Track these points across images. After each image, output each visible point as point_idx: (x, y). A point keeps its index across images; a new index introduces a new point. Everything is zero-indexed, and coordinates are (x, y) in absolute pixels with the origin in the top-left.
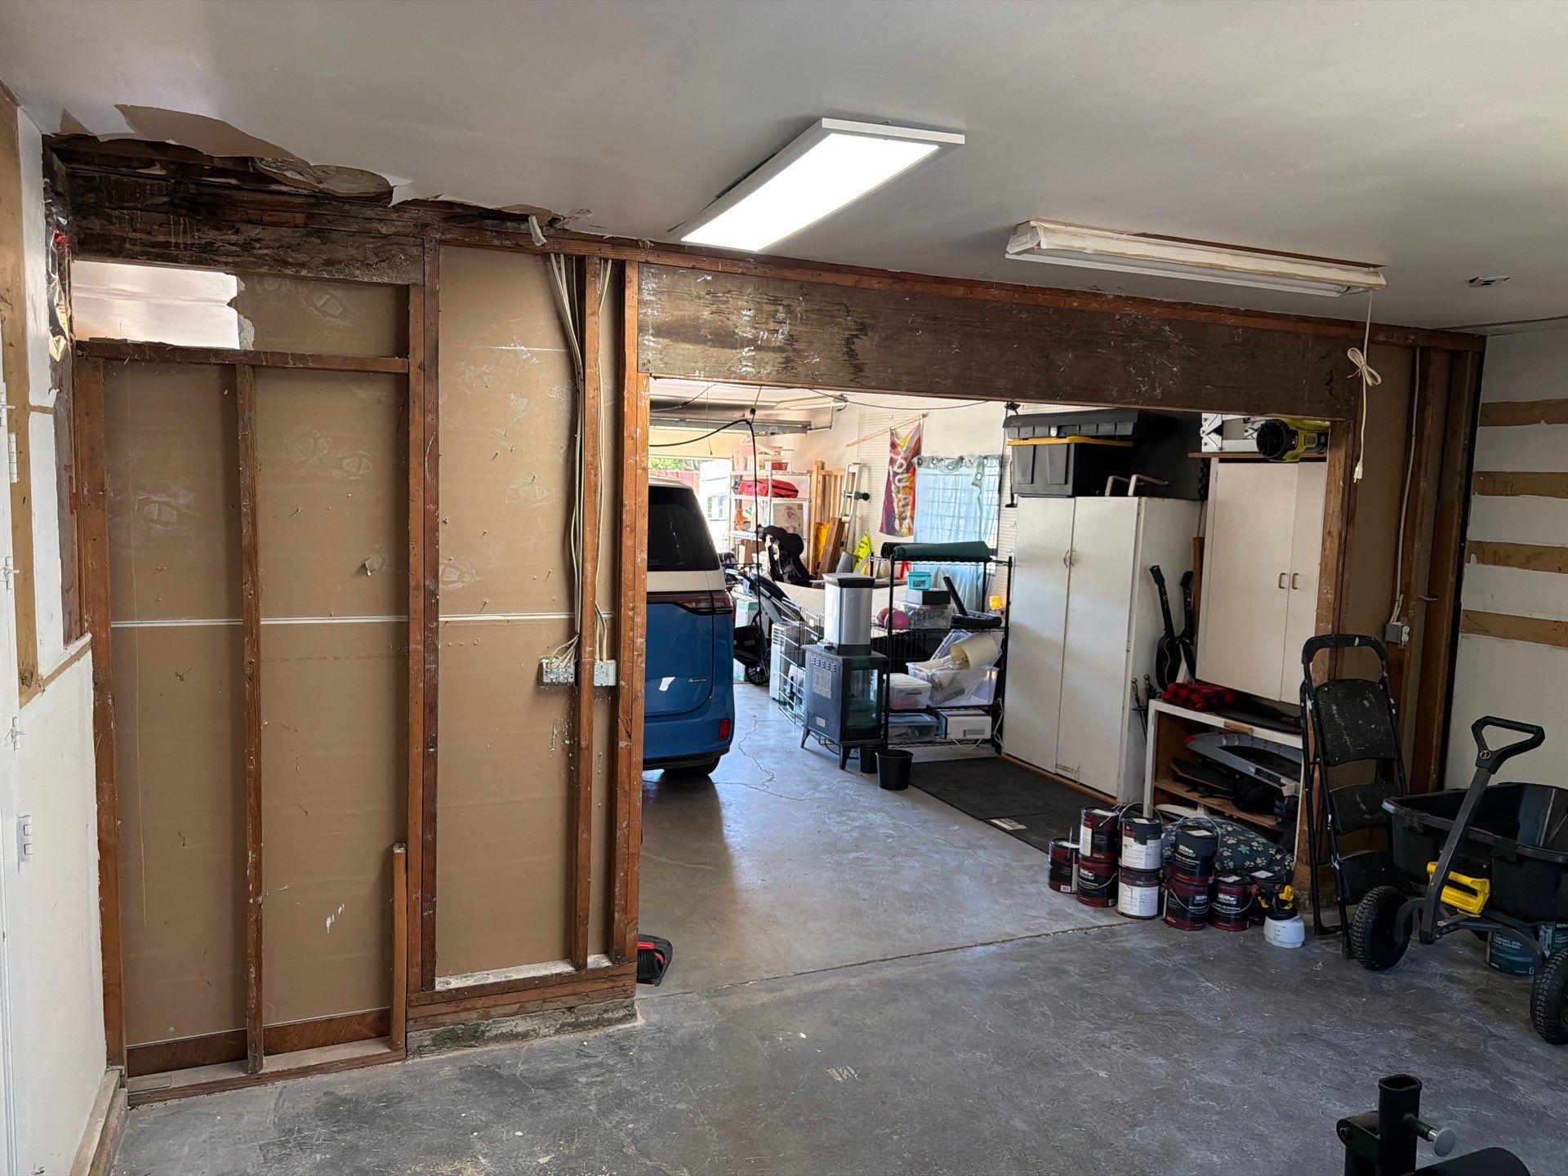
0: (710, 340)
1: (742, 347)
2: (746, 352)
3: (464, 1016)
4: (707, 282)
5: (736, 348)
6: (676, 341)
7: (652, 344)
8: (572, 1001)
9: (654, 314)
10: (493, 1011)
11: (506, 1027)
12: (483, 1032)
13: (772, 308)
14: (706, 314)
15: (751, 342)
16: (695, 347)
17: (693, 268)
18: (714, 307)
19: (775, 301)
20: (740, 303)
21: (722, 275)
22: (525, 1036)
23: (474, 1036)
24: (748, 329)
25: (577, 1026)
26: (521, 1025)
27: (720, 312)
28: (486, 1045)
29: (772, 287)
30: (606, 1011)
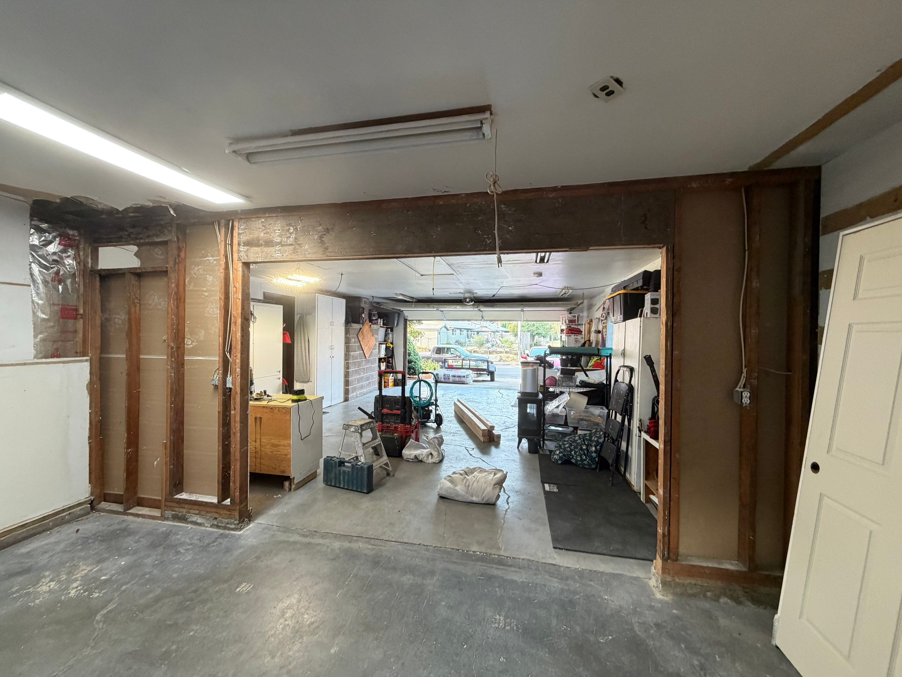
0: (264, 245)
1: (276, 245)
2: (277, 248)
3: (181, 510)
4: (262, 222)
5: (274, 247)
6: (251, 247)
7: (242, 249)
8: (217, 516)
9: (244, 238)
10: (191, 511)
11: (194, 518)
12: (187, 519)
13: (287, 228)
14: (262, 234)
15: (280, 243)
16: (258, 248)
17: (258, 217)
18: (265, 231)
19: (290, 225)
20: (275, 228)
21: (268, 218)
22: (200, 524)
23: (183, 519)
24: (278, 238)
25: (218, 527)
26: (200, 520)
27: (267, 233)
28: (188, 524)
29: (288, 219)
30: (228, 524)
